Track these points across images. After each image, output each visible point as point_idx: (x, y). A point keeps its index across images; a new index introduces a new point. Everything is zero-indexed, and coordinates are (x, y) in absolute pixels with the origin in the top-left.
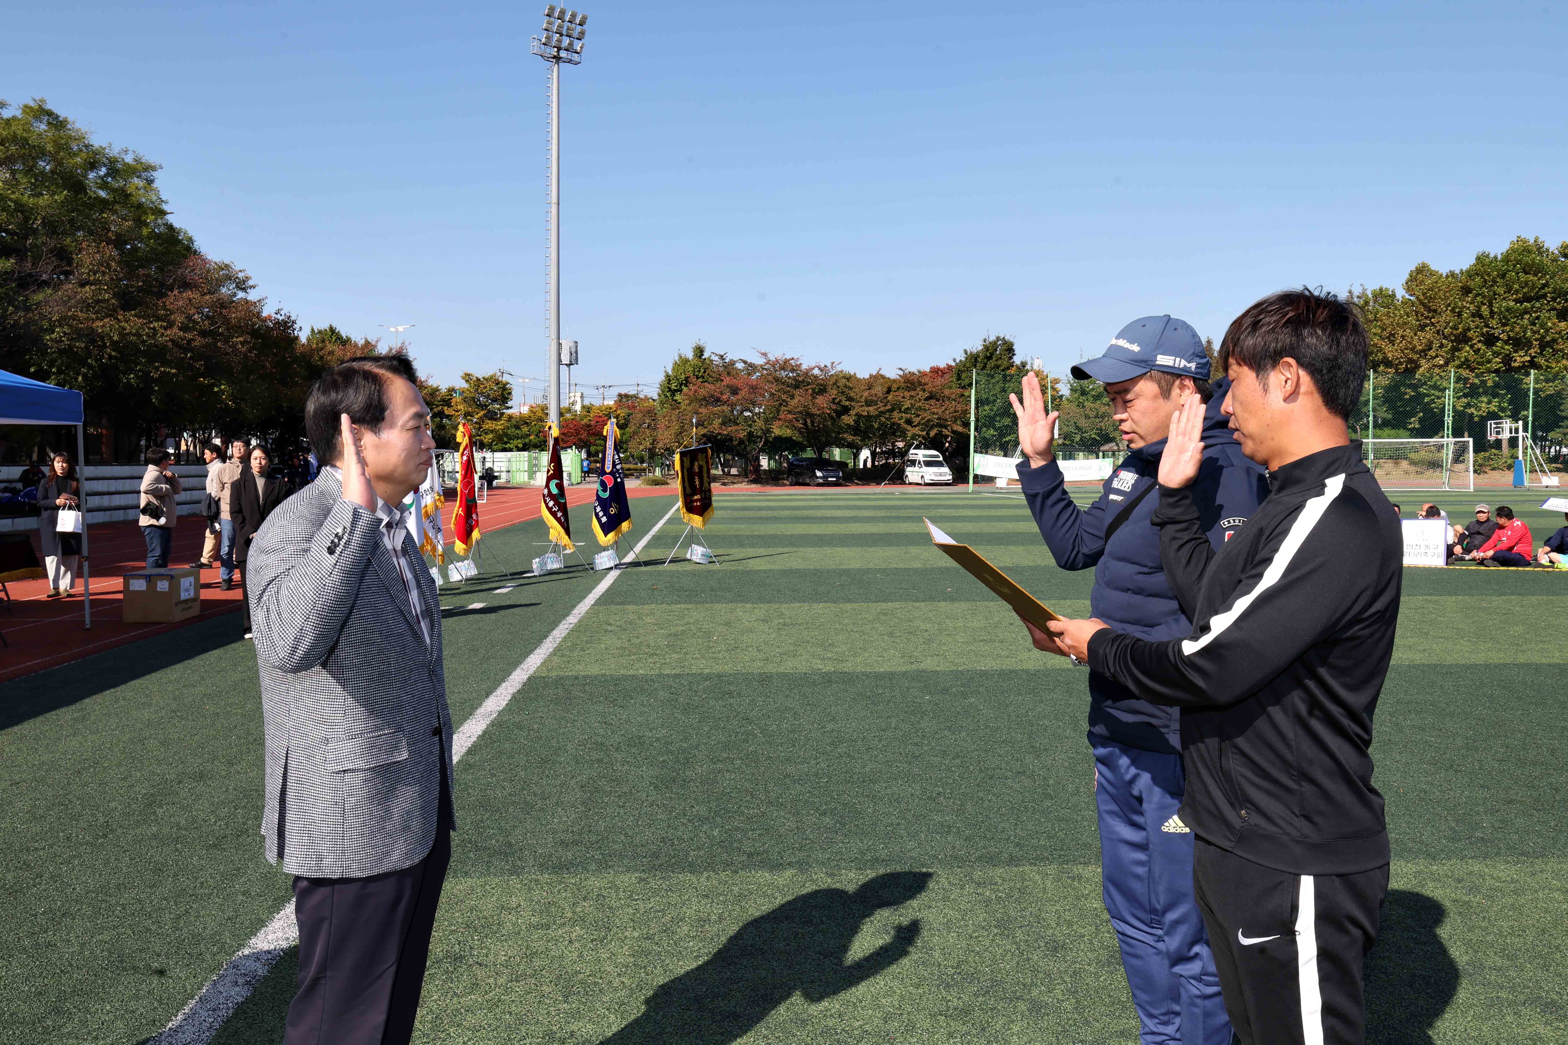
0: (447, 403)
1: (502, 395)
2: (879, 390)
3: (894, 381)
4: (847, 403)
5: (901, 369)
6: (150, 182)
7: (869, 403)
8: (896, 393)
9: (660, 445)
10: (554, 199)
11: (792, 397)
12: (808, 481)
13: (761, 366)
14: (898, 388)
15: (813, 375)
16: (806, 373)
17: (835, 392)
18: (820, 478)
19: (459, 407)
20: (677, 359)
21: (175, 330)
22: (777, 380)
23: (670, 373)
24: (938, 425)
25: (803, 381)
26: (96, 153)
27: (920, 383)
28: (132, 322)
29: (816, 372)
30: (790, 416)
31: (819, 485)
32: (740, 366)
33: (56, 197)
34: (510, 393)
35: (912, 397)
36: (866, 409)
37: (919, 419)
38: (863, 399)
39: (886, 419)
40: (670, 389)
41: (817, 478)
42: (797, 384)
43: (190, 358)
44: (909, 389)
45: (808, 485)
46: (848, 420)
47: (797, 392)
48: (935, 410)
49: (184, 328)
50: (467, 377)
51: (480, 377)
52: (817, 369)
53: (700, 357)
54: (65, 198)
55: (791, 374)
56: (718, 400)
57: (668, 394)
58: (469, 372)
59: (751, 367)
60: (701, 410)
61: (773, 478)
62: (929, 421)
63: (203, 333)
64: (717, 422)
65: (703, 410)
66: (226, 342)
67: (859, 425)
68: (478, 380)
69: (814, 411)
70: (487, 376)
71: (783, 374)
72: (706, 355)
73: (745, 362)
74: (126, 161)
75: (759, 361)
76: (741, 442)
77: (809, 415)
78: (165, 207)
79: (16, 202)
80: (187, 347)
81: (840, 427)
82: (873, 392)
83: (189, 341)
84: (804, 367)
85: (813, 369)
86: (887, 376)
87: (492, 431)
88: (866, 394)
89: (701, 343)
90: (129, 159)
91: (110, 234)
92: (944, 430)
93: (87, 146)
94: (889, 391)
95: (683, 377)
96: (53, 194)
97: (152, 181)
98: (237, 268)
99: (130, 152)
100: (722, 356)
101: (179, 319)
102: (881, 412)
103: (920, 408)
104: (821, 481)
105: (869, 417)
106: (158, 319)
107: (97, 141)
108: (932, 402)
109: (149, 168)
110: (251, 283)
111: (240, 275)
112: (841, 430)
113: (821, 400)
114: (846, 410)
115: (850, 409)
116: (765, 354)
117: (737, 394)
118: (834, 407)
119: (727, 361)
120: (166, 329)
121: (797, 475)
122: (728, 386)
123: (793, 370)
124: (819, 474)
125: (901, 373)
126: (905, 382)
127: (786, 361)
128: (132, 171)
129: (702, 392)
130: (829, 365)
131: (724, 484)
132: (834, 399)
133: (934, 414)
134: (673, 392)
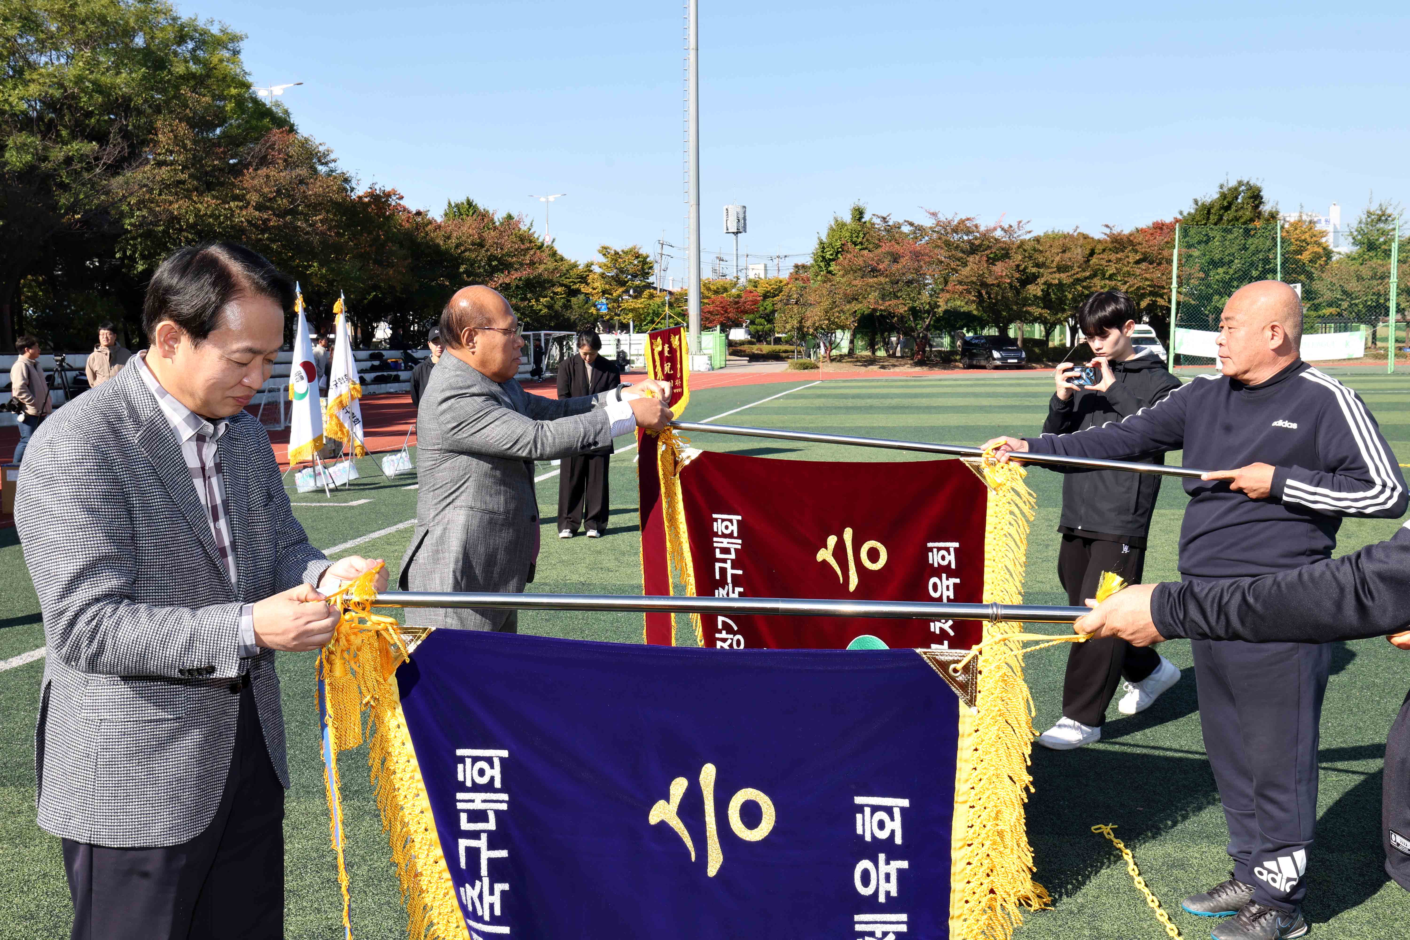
0: (583, 279)
1: (643, 269)
2: (1078, 254)
3: (1099, 241)
4: (1034, 270)
5: (1107, 226)
6: (236, 53)
7: (1061, 269)
8: (1101, 256)
9: (808, 323)
10: (693, 45)
11: (965, 264)
12: (983, 363)
13: (931, 228)
14: (1104, 250)
15: (992, 237)
16: (985, 236)
17: (1020, 258)
18: (998, 359)
19: (596, 285)
20: (833, 223)
21: (251, 210)
22: (948, 244)
23: (824, 240)
24: (1152, 294)
25: (980, 245)
26: (182, 27)
27: (1131, 242)
28: (207, 204)
29: (998, 234)
30: (960, 288)
31: (997, 368)
32: (906, 229)
33: (133, 75)
34: (651, 268)
35: (1119, 260)
36: (1057, 276)
37: (1126, 287)
38: (1054, 264)
39: (1083, 287)
40: (824, 258)
41: (994, 359)
42: (973, 249)
43: (268, 239)
44: (1116, 251)
45: (984, 367)
46: (1035, 290)
47: (971, 259)
48: (1148, 276)
49: (259, 207)
50: (605, 251)
51: (619, 250)
52: (999, 229)
53: (860, 219)
54: (143, 76)
55: (965, 238)
56: (874, 270)
57: (822, 264)
58: (606, 245)
59: (919, 230)
60: (854, 283)
61: (946, 361)
62: (1138, 288)
63: (282, 214)
64: (873, 296)
65: (858, 282)
66: (307, 221)
67: (1049, 294)
68: (616, 253)
69: (990, 281)
70: (626, 249)
71: (956, 237)
72: (866, 218)
73: (911, 224)
74: (213, 32)
75: (928, 222)
76: (902, 318)
77: (984, 285)
78: (249, 79)
79: (94, 83)
80: (264, 227)
81: (1026, 299)
82: (1068, 255)
83: (265, 221)
84: (982, 229)
85: (995, 229)
86: (1091, 235)
87: (632, 310)
88: (1057, 259)
89: (861, 204)
90: (215, 30)
91: (188, 111)
92: (1159, 299)
93: (175, 19)
94: (1092, 253)
95: (839, 244)
96: (131, 72)
97: (239, 52)
98: (317, 142)
99: (216, 23)
100: (884, 218)
101: (254, 198)
102: (1078, 280)
103: (1129, 274)
104: (998, 363)
105: (1061, 285)
106: (236, 198)
107: (184, 14)
108: (1144, 265)
109: (235, 38)
110: (332, 156)
111: (321, 149)
112: (1025, 302)
113: (999, 268)
114: (1032, 279)
115: (1038, 277)
116: (934, 214)
117: (898, 263)
118: (1017, 275)
119: (891, 223)
120: (241, 208)
121: (972, 356)
122: (888, 253)
123: (968, 232)
124: (996, 354)
125: (1108, 231)
126: (1112, 242)
127: (962, 222)
128: (218, 43)
129: (860, 262)
130: (1015, 225)
131: (883, 367)
132: (1018, 266)
133: (1147, 279)
134: (828, 262)
